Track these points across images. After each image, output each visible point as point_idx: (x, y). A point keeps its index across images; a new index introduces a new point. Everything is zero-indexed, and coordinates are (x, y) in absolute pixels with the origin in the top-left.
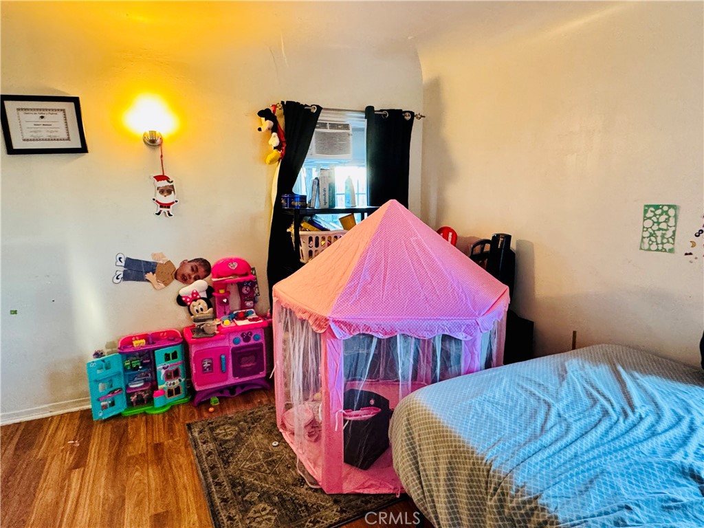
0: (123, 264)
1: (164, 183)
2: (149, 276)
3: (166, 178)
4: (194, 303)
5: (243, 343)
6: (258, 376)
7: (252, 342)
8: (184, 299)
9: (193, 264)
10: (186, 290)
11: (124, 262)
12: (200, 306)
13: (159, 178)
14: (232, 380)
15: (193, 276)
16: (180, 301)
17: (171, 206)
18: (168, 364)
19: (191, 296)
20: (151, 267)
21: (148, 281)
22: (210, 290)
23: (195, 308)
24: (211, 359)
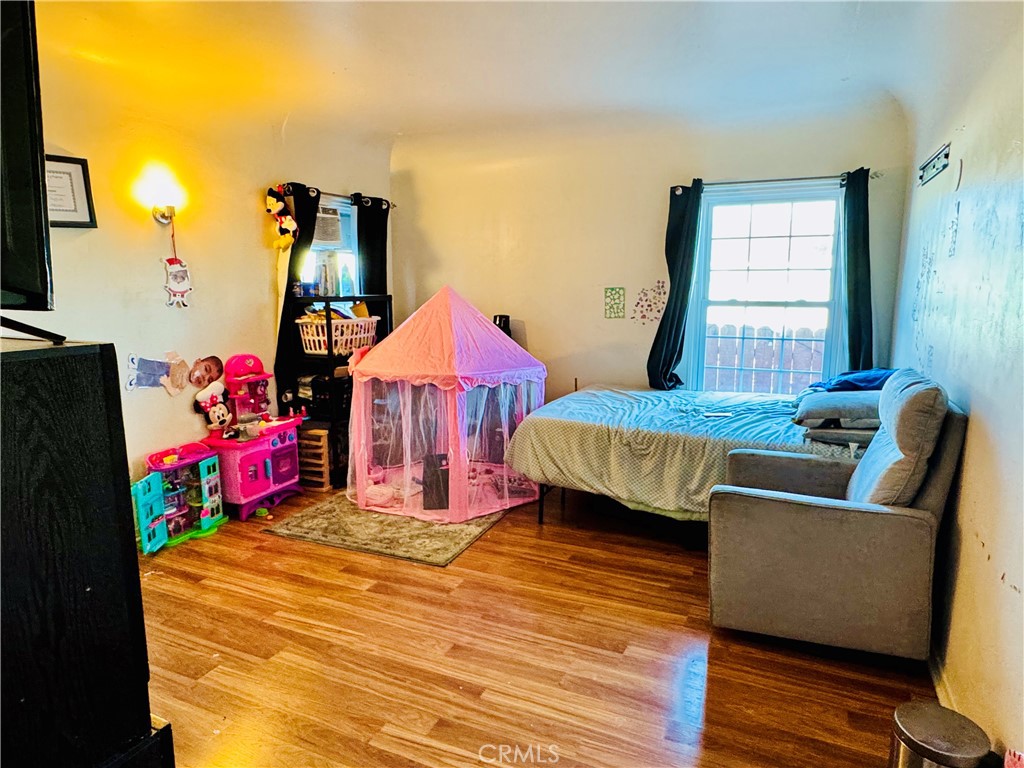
0: (136, 366)
1: (176, 268)
2: (164, 379)
3: (179, 262)
4: (213, 408)
5: (279, 445)
6: (293, 481)
7: (287, 443)
8: (203, 405)
9: (206, 363)
10: (203, 396)
11: (136, 364)
12: (221, 412)
13: (171, 262)
14: (274, 488)
15: (207, 378)
16: (197, 407)
17: (185, 295)
18: (209, 477)
19: (209, 401)
20: (166, 369)
21: (162, 385)
22: (225, 394)
23: (217, 414)
24: (255, 465)
